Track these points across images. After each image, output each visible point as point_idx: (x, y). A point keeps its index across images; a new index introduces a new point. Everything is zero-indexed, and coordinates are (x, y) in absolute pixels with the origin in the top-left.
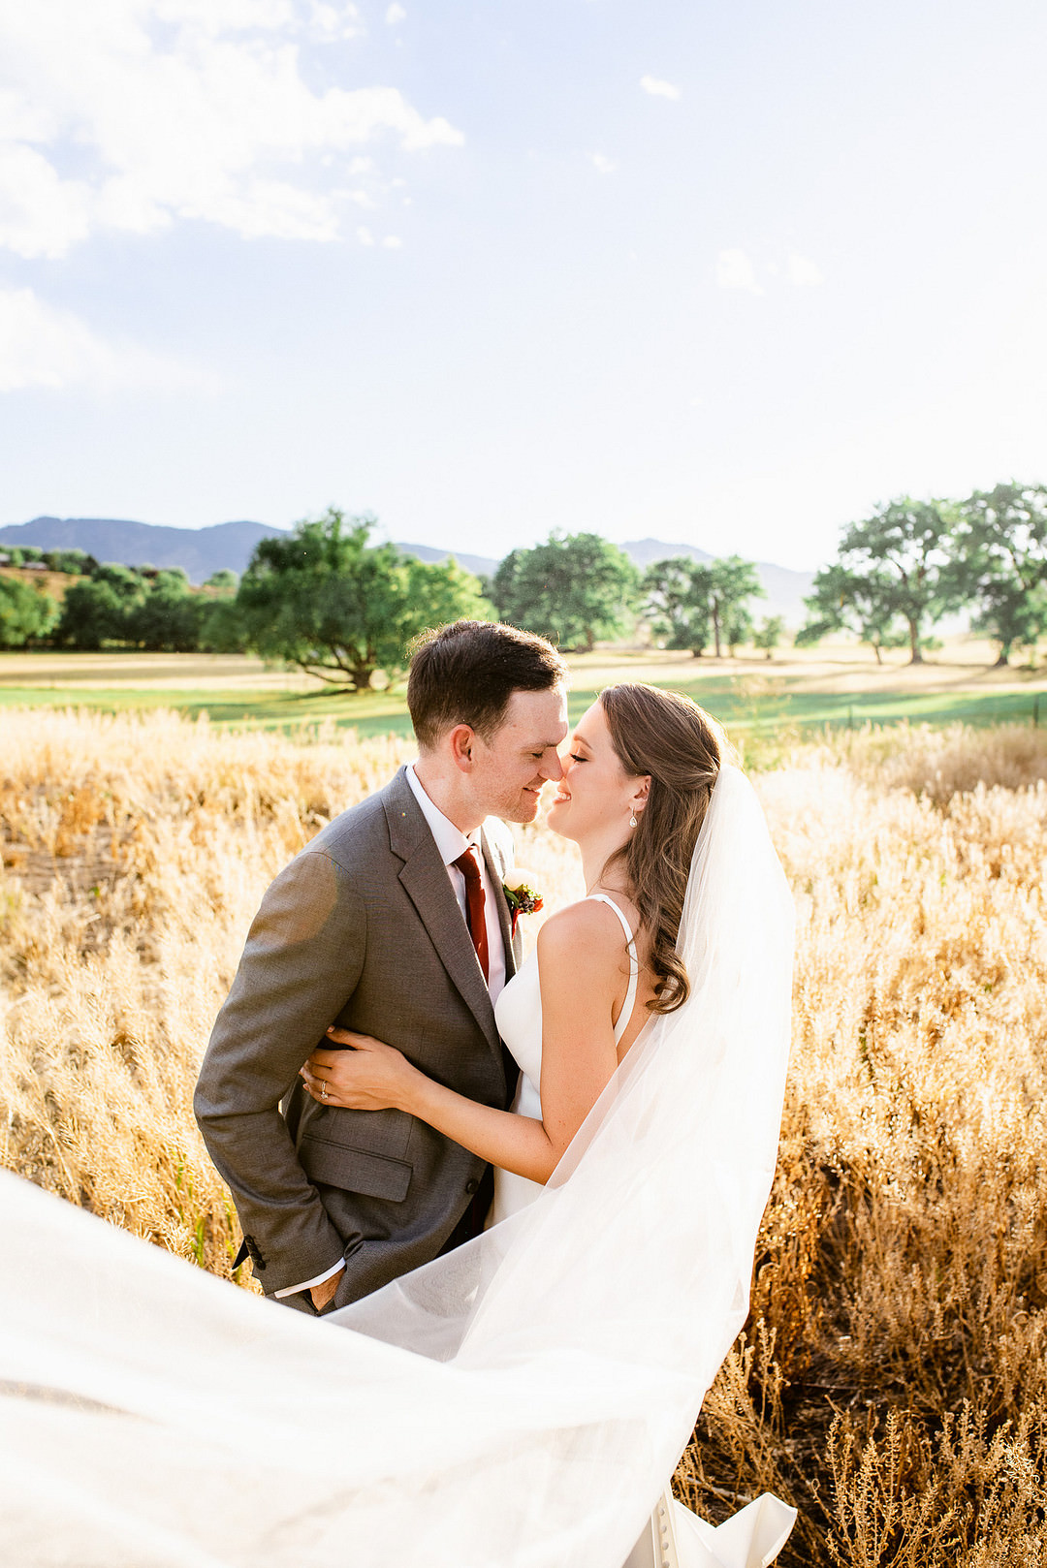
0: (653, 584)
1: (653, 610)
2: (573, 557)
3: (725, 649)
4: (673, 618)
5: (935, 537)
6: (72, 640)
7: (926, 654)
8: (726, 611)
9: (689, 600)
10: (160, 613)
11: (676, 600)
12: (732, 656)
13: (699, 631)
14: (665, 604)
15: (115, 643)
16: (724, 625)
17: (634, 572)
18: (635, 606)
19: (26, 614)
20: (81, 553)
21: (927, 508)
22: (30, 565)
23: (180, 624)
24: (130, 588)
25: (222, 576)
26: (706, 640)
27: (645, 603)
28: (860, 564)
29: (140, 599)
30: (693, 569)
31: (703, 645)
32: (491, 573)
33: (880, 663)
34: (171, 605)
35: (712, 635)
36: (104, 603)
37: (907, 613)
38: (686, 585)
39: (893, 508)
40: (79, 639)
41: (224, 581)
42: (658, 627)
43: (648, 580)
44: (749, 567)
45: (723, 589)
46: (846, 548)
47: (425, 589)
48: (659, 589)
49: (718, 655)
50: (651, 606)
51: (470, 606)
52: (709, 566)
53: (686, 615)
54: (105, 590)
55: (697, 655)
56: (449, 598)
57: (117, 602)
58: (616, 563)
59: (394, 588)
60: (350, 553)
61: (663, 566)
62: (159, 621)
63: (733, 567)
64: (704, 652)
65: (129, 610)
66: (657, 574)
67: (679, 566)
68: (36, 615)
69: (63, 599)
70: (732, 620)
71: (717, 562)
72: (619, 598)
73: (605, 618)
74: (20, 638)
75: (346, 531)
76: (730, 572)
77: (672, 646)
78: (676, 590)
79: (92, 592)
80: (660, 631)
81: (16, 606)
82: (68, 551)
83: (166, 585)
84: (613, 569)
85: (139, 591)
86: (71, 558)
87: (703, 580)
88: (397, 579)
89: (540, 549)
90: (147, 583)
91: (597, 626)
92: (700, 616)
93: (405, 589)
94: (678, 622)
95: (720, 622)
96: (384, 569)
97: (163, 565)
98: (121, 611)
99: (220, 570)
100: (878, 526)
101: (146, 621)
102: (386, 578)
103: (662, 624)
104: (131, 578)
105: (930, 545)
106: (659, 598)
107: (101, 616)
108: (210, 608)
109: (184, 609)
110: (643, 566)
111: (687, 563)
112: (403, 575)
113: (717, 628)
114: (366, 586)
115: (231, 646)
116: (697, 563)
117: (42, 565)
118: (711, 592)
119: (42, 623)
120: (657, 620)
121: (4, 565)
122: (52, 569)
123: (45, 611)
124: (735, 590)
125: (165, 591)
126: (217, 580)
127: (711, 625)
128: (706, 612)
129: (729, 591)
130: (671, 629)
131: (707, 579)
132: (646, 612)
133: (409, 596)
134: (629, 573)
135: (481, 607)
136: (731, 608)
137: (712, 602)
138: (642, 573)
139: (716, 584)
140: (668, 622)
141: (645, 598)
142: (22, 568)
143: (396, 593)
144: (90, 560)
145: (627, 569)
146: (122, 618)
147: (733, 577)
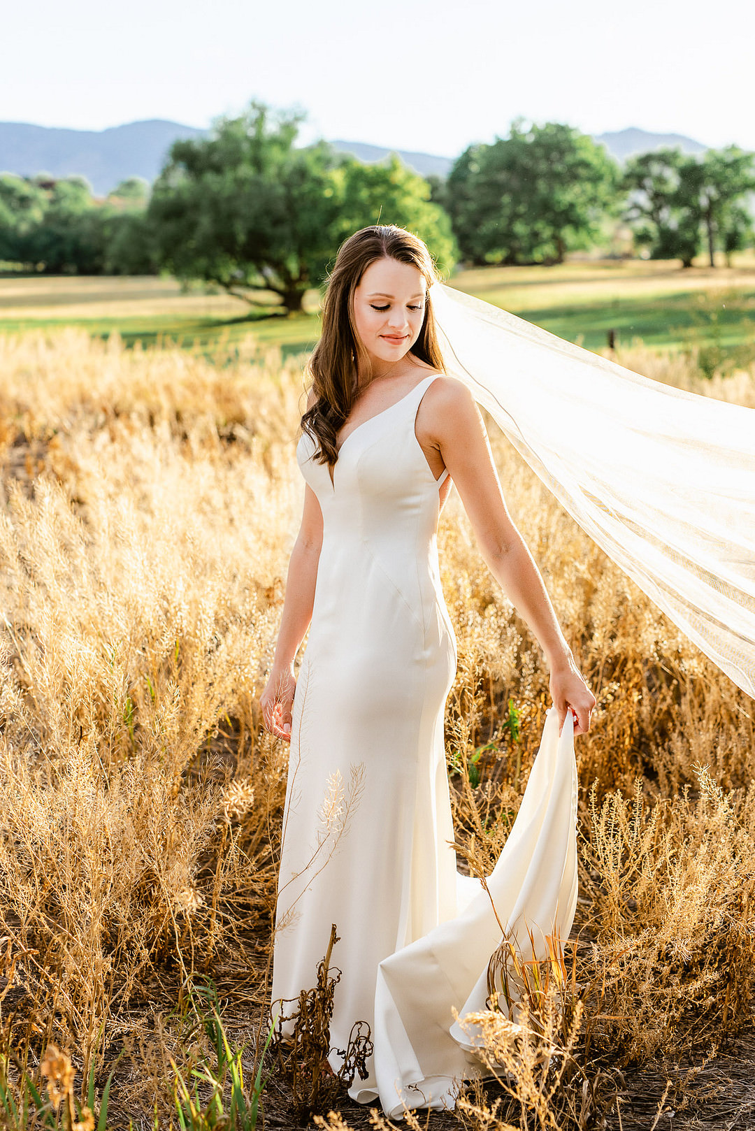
0: (633, 181)
1: (634, 213)
2: (540, 152)
3: (720, 258)
4: (658, 222)
8: (721, 211)
9: (677, 200)
10: (62, 230)
11: (661, 200)
12: (728, 266)
13: (689, 236)
14: (648, 206)
15: (9, 265)
16: (719, 229)
17: (611, 167)
18: (613, 209)
23: (84, 242)
24: (24, 202)
25: (130, 184)
26: (697, 247)
27: (624, 205)
29: (36, 214)
30: (681, 162)
31: (693, 253)
32: (443, 174)
34: (72, 221)
35: (705, 241)
38: (673, 182)
41: (132, 191)
42: (642, 233)
43: (628, 176)
44: (748, 158)
45: (718, 185)
48: (641, 186)
49: (712, 265)
50: (631, 208)
51: (417, 212)
52: (701, 158)
53: (673, 218)
55: (687, 265)
56: (393, 203)
57: (11, 219)
58: (587, 156)
60: (275, 154)
61: (646, 160)
62: (59, 239)
63: (729, 158)
64: (695, 261)
65: (24, 227)
66: (639, 170)
67: (665, 159)
70: (729, 222)
71: (710, 152)
72: (593, 199)
73: (578, 224)
75: (271, 128)
76: (727, 165)
77: (657, 256)
78: (662, 189)
80: (642, 238)
83: (66, 197)
84: (585, 164)
85: (34, 205)
87: (693, 175)
88: (331, 182)
89: (500, 144)
90: (44, 195)
91: (568, 234)
92: (690, 219)
93: (341, 193)
94: (664, 226)
95: (714, 226)
96: (316, 171)
97: (60, 175)
98: (15, 229)
99: (128, 178)
101: (44, 240)
102: (320, 182)
103: (645, 229)
104: (26, 190)
106: (642, 198)
108: (117, 222)
109: (87, 226)
110: (622, 159)
111: (675, 155)
112: (338, 178)
113: (710, 233)
114: (295, 193)
115: (142, 267)
116: (689, 154)
118: (704, 190)
120: (640, 225)
124: (732, 187)
125: (65, 203)
126: (124, 190)
127: (704, 229)
128: (697, 214)
129: (725, 187)
130: (655, 235)
131: (698, 174)
132: (626, 216)
133: (345, 202)
134: (605, 169)
135: (430, 214)
136: (727, 208)
137: (704, 201)
138: (621, 169)
139: (709, 181)
140: (652, 226)
141: (625, 198)
143: (330, 199)
145: (602, 164)
146: (16, 237)
147: (729, 171)
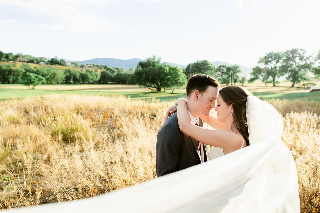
0: (218, 70)
2: (202, 65)
5: (278, 60)
6: (102, 82)
7: (276, 85)
9: (226, 73)
10: (119, 77)
11: (223, 73)
13: (228, 80)
14: (221, 74)
15: (110, 82)
18: (215, 75)
19: (93, 77)
20: (104, 65)
21: (277, 54)
22: (94, 67)
23: (123, 79)
24: (113, 72)
25: (131, 69)
28: (262, 66)
29: (115, 74)
30: (227, 67)
31: (228, 83)
32: (185, 68)
33: (266, 86)
34: (121, 75)
35: (231, 81)
36: (108, 74)
37: (272, 76)
38: (225, 70)
39: (269, 54)
40: (103, 81)
41: (132, 70)
44: (238, 67)
45: (233, 71)
46: (259, 62)
47: (172, 71)
48: (220, 71)
51: (181, 75)
52: (230, 66)
53: (225, 77)
54: (109, 72)
56: (177, 73)
57: (111, 74)
58: (210, 66)
60: (157, 64)
61: (220, 67)
62: (119, 78)
63: (235, 67)
66: (219, 68)
67: (224, 66)
68: (95, 77)
69: (100, 74)
70: (235, 77)
71: (232, 65)
72: (211, 73)
74: (92, 82)
75: (156, 60)
76: (235, 68)
77: (222, 83)
79: (106, 72)
80: (220, 80)
81: (91, 75)
82: (101, 64)
84: (210, 67)
85: (115, 72)
86: (102, 66)
87: (229, 69)
89: (195, 63)
90: (117, 71)
93: (168, 71)
96: (164, 67)
97: (120, 67)
99: (131, 68)
100: (266, 58)
101: (116, 78)
102: (164, 69)
104: (114, 70)
105: (277, 62)
107: (108, 77)
108: (129, 75)
109: (124, 76)
110: (216, 66)
111: (225, 66)
112: (167, 69)
113: (232, 79)
114: (160, 71)
115: (133, 83)
116: (228, 66)
117: (96, 67)
118: (230, 72)
119: (96, 78)
120: (219, 78)
121: (89, 67)
122: (98, 68)
123: (97, 76)
124: (235, 71)
125: (120, 72)
126: (130, 70)
127: (230, 79)
128: (229, 76)
129: (234, 71)
130: (222, 79)
131: (230, 69)
132: (217, 76)
133: (169, 73)
134: (213, 68)
135: (183, 75)
136: (234, 75)
137: (231, 74)
138: (216, 68)
139: (231, 70)
140: (221, 78)
141: (217, 73)
142: (93, 68)
143: (166, 72)
144: (106, 66)
145: (213, 67)
146: (112, 77)
147: (235, 69)
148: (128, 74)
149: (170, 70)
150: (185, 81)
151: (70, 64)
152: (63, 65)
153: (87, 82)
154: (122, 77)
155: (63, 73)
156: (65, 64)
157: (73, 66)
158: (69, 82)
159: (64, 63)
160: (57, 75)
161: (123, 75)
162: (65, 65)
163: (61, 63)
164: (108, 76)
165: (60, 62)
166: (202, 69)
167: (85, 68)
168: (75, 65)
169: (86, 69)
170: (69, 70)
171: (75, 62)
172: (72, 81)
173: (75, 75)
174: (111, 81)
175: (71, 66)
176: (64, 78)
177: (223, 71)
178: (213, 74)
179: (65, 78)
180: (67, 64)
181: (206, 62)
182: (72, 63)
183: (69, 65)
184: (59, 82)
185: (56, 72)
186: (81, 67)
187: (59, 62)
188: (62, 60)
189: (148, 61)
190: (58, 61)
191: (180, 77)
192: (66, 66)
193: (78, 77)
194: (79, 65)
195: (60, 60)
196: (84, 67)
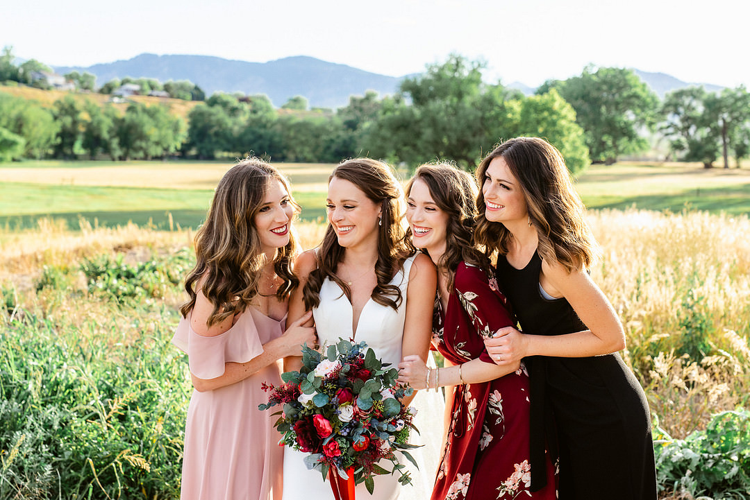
0: (671, 108)
1: (671, 130)
2: (605, 87)
3: (732, 162)
4: (688, 136)
6: (193, 152)
8: (733, 131)
9: (702, 122)
10: (262, 131)
11: (690, 122)
12: (738, 167)
13: (710, 147)
14: (680, 125)
15: (226, 154)
16: (730, 142)
17: (653, 99)
18: (656, 127)
19: (163, 132)
20: (190, 83)
22: (155, 93)
23: (276, 139)
24: (234, 111)
25: (296, 101)
26: (717, 154)
27: (664, 124)
29: (243, 119)
30: (705, 97)
31: (714, 159)
34: (269, 125)
35: (721, 149)
36: (219, 123)
38: (699, 109)
40: (200, 150)
41: (298, 105)
42: (676, 143)
43: (667, 105)
45: (731, 112)
47: (533, 116)
48: (677, 113)
49: (726, 166)
50: (668, 127)
51: (569, 129)
52: (719, 95)
53: (699, 134)
54: (219, 113)
55: (708, 166)
56: (554, 123)
57: (229, 122)
58: (638, 91)
59: (509, 116)
60: (471, 89)
61: (679, 94)
62: (260, 137)
63: (739, 95)
64: (715, 164)
65: (236, 129)
66: (674, 101)
67: (695, 94)
68: (170, 132)
69: (188, 120)
70: (738, 138)
71: (726, 90)
72: (642, 121)
73: (631, 136)
74: (158, 151)
75: (465, 72)
76: (737, 100)
77: (688, 159)
78: (689, 114)
79: (210, 114)
80: (677, 146)
81: (156, 126)
82: (179, 81)
83: (261, 109)
84: (636, 96)
85: (241, 113)
86: (182, 87)
87: (714, 106)
88: (511, 109)
90: (247, 107)
91: (623, 142)
92: (711, 135)
93: (518, 117)
94: (693, 138)
95: (728, 140)
98: (231, 130)
99: (294, 97)
101: (250, 137)
102: (502, 108)
103: (679, 141)
104: (235, 103)
106: (677, 120)
107: (217, 134)
109: (278, 128)
110: (661, 94)
111: (700, 92)
112: (517, 107)
113: (725, 144)
114: (487, 115)
116: (708, 92)
117: (164, 93)
118: (720, 115)
119: (175, 139)
120: (674, 138)
121: (136, 93)
122: (172, 97)
123: (176, 129)
124: (741, 114)
125: (260, 113)
126: (292, 104)
127: (720, 142)
128: (716, 132)
129: (736, 114)
130: (686, 145)
131: (717, 105)
132: (665, 131)
133: (521, 123)
134: (649, 100)
135: (576, 131)
136: (736, 129)
137: (720, 123)
138: (662, 100)
139: (724, 109)
140: (683, 139)
141: (665, 120)
142: (150, 95)
143: (511, 120)
144: (197, 88)
145: (648, 96)
146: (231, 134)
147: (739, 104)
148: (293, 122)
149: (526, 113)
150: (583, 153)
151: (61, 80)
152: (35, 85)
153: (141, 154)
154: (270, 131)
155: (49, 117)
156: (43, 79)
157: (72, 86)
158: (68, 152)
159: (37, 78)
160: (31, 126)
161: (273, 124)
162: (42, 85)
163: (30, 75)
164: (215, 129)
165: (24, 74)
166: (606, 103)
167: (120, 96)
168: (82, 82)
169: (122, 100)
170: (72, 107)
171: (81, 74)
172: (78, 149)
173: (95, 124)
174: (228, 150)
175: (66, 88)
176: (53, 136)
177: (694, 114)
178: (651, 124)
179: (58, 135)
180: (51, 81)
181: (620, 76)
182: (70, 78)
183: (57, 85)
184: (37, 152)
185: (25, 114)
186: (101, 91)
187: (21, 71)
188: (30, 65)
189: (439, 77)
190: (17, 70)
191: (564, 140)
192: (48, 89)
193: (105, 135)
194: (98, 85)
195: (24, 66)
196: (116, 91)
